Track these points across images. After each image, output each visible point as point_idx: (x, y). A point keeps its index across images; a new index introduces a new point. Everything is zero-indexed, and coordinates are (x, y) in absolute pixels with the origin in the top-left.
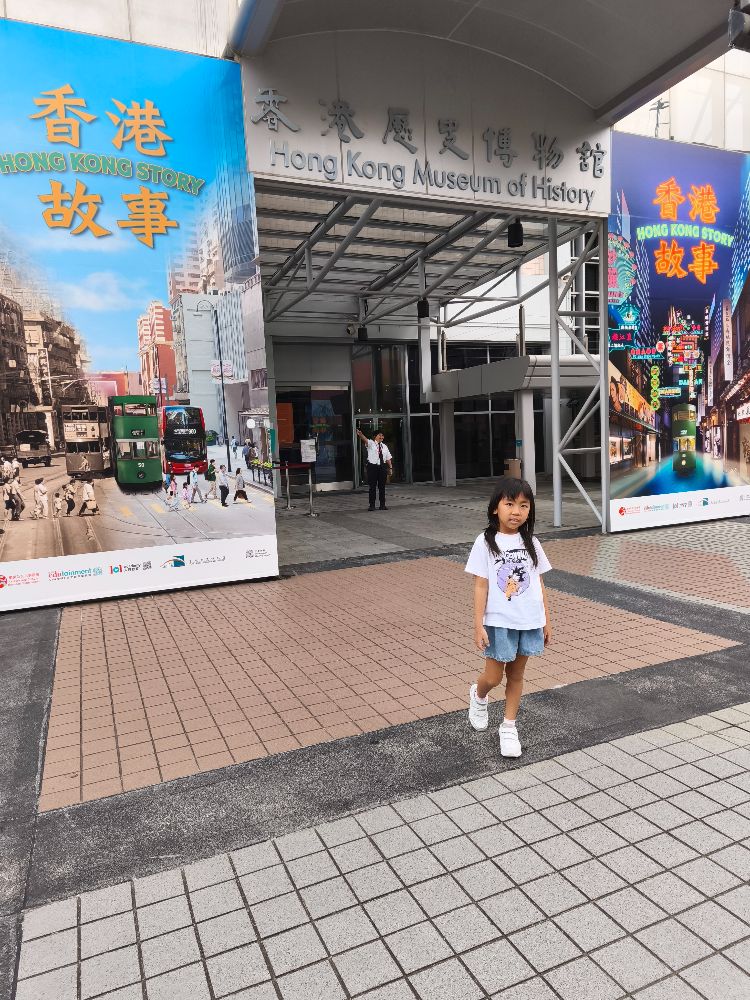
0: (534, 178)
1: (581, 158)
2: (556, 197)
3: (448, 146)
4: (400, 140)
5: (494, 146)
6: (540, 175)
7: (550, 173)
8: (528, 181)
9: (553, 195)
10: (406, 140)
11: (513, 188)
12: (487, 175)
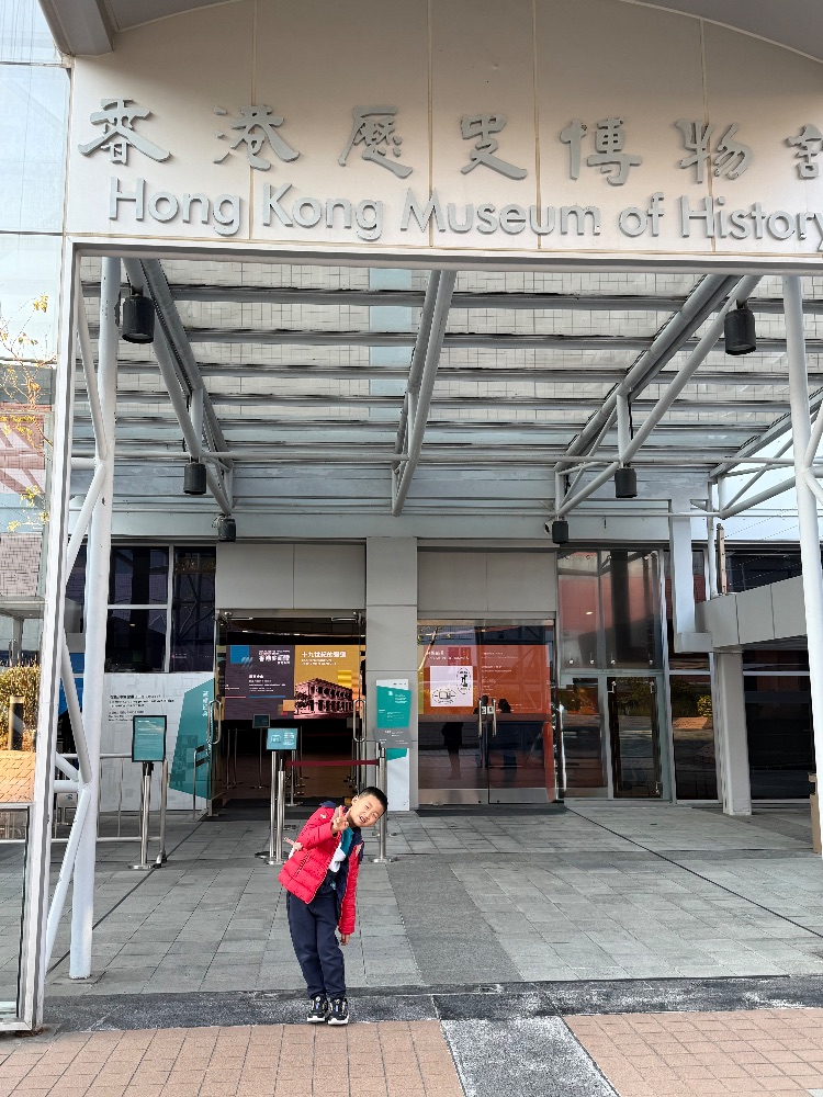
0: (681, 202)
1: (797, 156)
2: (737, 232)
3: (482, 157)
4: (377, 158)
5: (587, 150)
6: (695, 194)
7: (721, 188)
8: (668, 207)
9: (727, 229)
10: (390, 157)
11: (631, 224)
12: (570, 204)
